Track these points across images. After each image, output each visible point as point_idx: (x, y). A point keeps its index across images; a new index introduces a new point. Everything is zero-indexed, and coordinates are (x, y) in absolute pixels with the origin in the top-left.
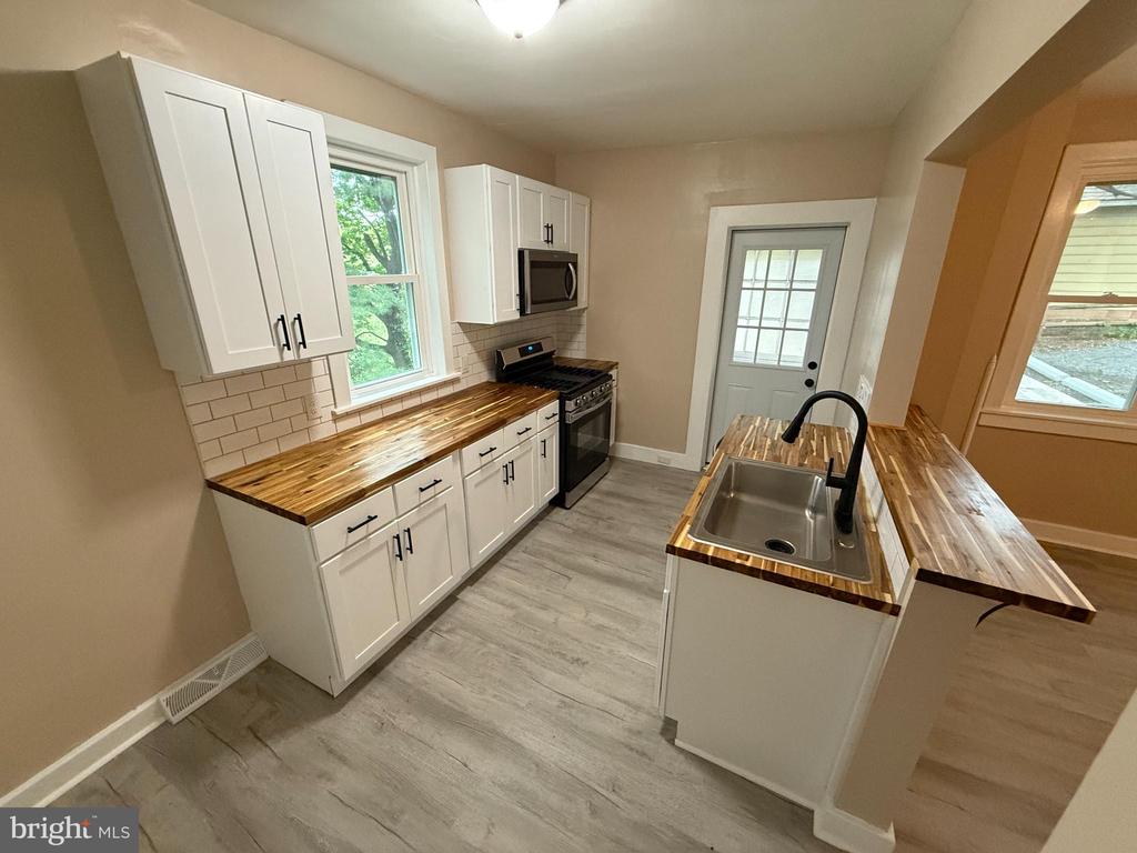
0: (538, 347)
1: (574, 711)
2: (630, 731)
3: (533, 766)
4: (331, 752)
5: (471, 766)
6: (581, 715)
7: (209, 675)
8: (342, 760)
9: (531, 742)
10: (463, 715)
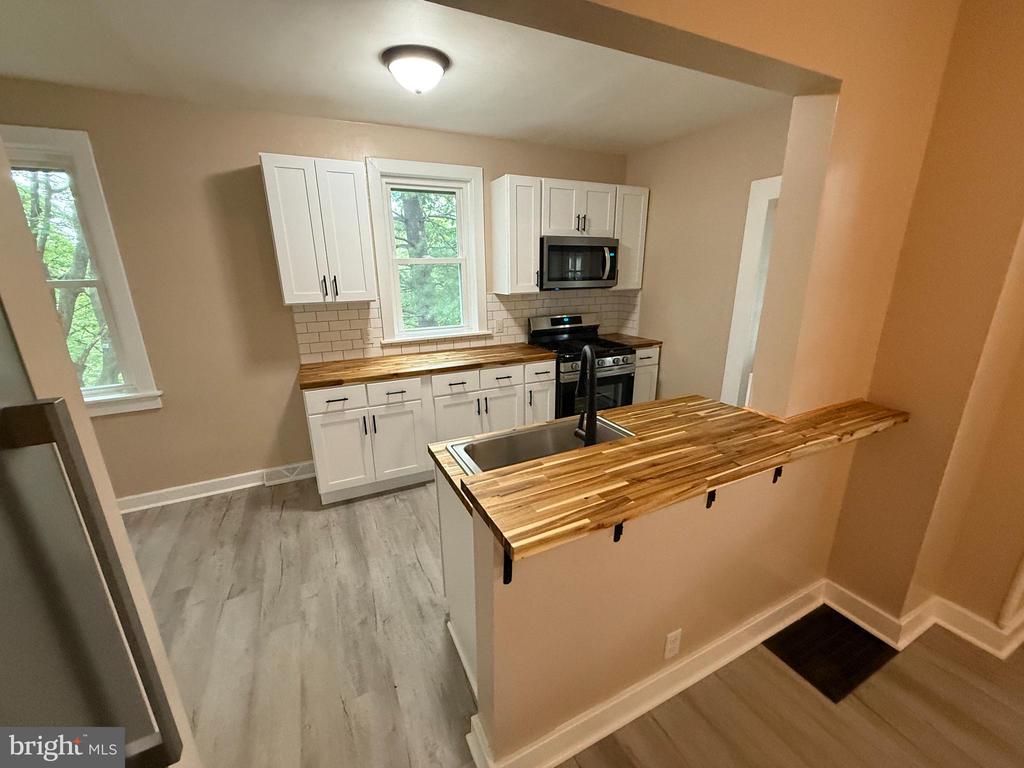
0: (578, 320)
1: (414, 572)
2: (431, 601)
3: (362, 583)
4: (298, 526)
5: (338, 565)
6: (415, 577)
7: (287, 470)
8: (298, 531)
9: (375, 572)
10: (361, 541)
